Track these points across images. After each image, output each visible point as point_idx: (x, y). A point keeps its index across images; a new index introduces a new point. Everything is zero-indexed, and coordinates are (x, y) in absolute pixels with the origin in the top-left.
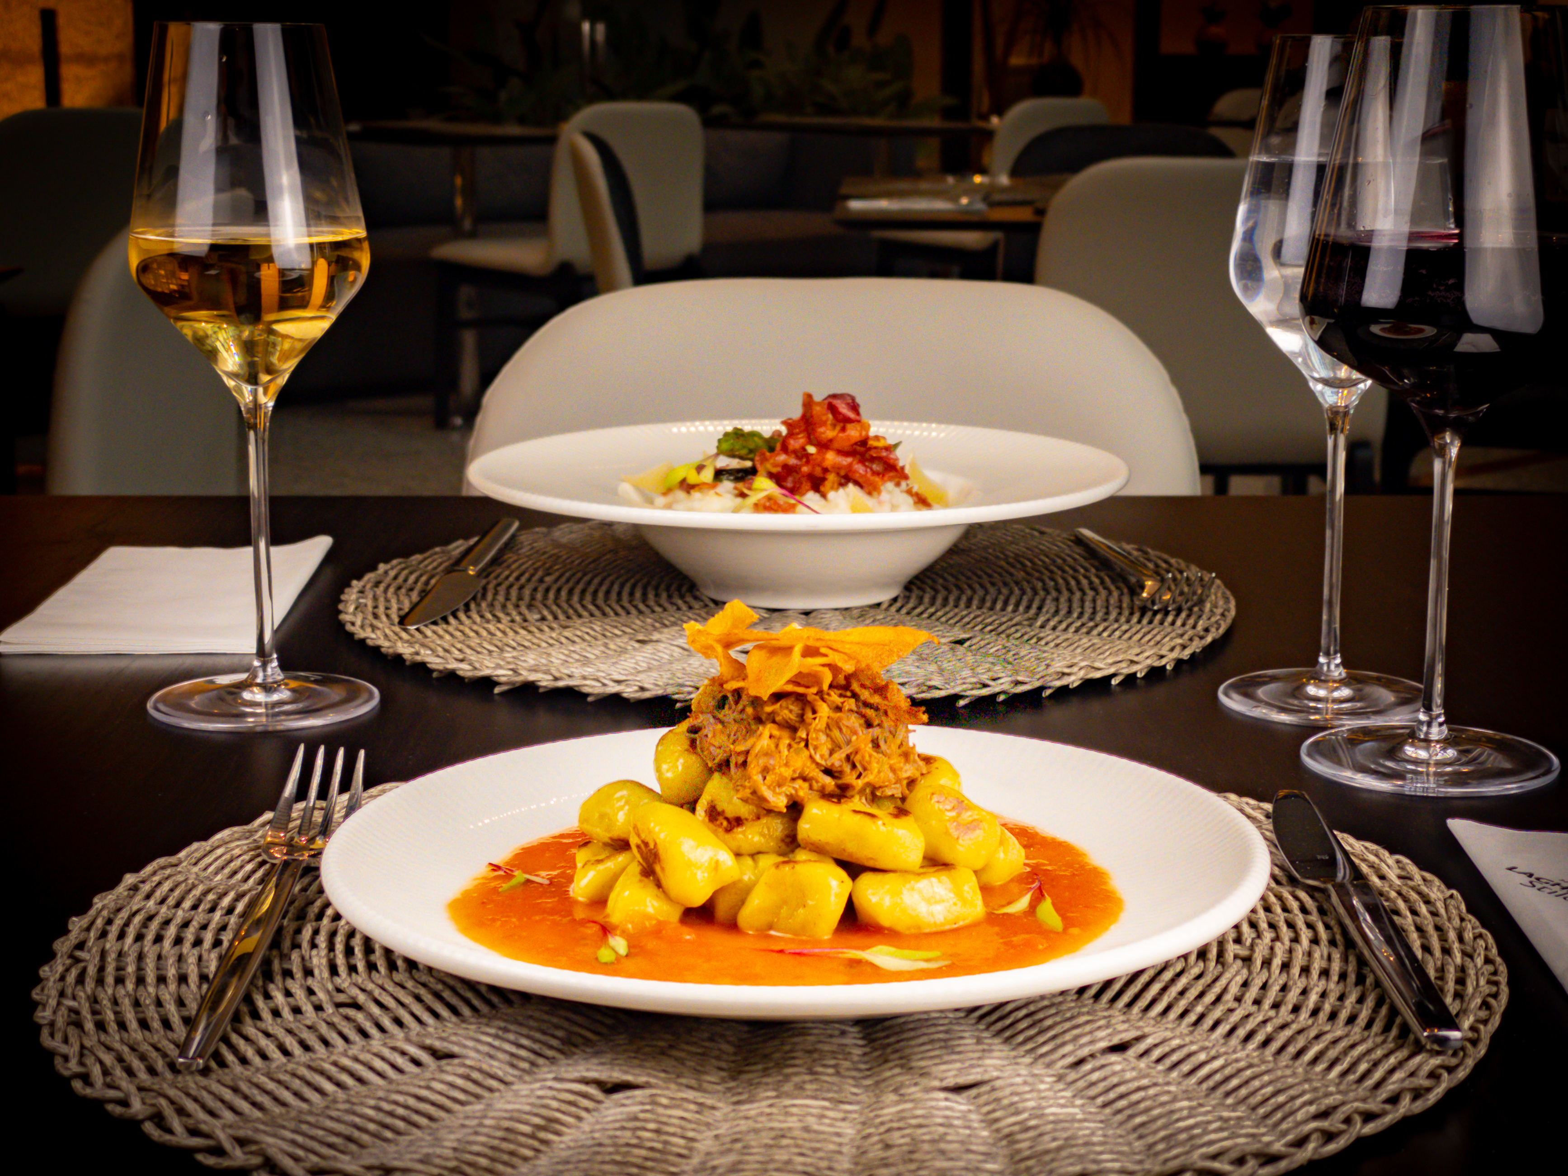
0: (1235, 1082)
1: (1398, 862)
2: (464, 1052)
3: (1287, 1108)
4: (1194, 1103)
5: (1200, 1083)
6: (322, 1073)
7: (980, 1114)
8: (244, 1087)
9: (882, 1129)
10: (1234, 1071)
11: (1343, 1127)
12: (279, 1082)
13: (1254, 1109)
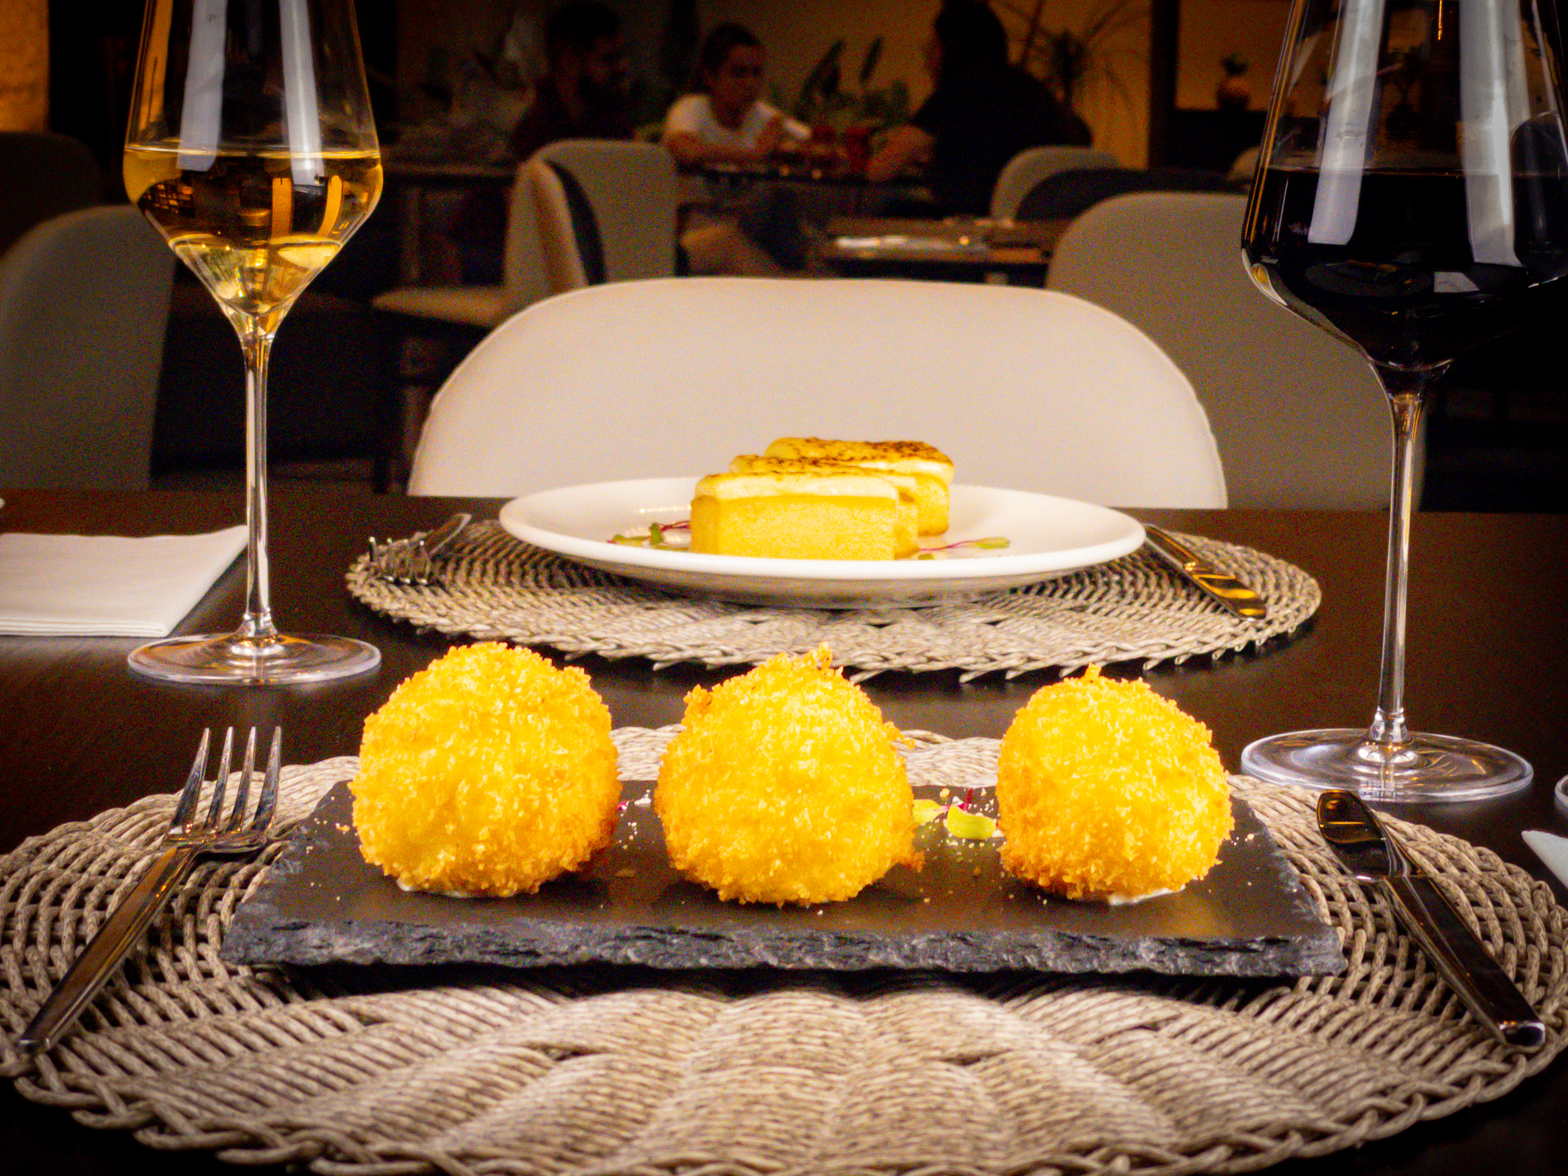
0: (1281, 1062)
1: (1480, 854)
2: (395, 1016)
3: (1339, 1087)
4: (1234, 1080)
5: (1241, 1063)
6: (230, 1033)
7: (986, 1087)
8: (136, 1044)
9: (871, 1098)
10: (1281, 1050)
11: (1403, 1106)
12: (179, 1041)
13: (1301, 1088)
